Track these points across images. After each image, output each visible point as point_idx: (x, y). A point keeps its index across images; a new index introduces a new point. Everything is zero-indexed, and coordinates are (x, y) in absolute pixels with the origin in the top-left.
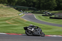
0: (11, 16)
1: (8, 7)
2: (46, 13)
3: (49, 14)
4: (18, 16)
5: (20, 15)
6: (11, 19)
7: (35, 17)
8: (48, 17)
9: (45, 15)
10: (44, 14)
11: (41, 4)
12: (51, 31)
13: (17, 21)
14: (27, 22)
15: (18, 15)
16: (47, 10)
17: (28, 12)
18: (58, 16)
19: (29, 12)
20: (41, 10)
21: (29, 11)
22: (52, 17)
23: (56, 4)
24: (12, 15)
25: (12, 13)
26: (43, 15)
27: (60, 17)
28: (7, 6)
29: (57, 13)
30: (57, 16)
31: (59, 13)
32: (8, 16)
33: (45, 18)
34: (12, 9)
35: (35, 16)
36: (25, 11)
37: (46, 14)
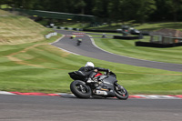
0: (22, 42)
1: (14, 14)
2: (124, 29)
3: (133, 32)
4: (42, 41)
5: (48, 36)
6: (23, 49)
7: (94, 43)
8: (132, 42)
9: (120, 35)
10: (120, 32)
11: (111, 4)
12: (140, 83)
13: (42, 56)
14: (69, 58)
15: (42, 38)
16: (126, 21)
17: (70, 28)
18: (160, 39)
19: (75, 29)
20: (109, 23)
21: (75, 26)
22: (142, 40)
23: (154, 2)
24: (26, 37)
25: (24, 33)
26: (115, 37)
27: (166, 42)
28: (11, 10)
29: (156, 30)
30: (157, 39)
31: (163, 29)
32: (13, 42)
33: (121, 46)
34: (23, 19)
35: (92, 40)
36: (62, 24)
37: (124, 34)
